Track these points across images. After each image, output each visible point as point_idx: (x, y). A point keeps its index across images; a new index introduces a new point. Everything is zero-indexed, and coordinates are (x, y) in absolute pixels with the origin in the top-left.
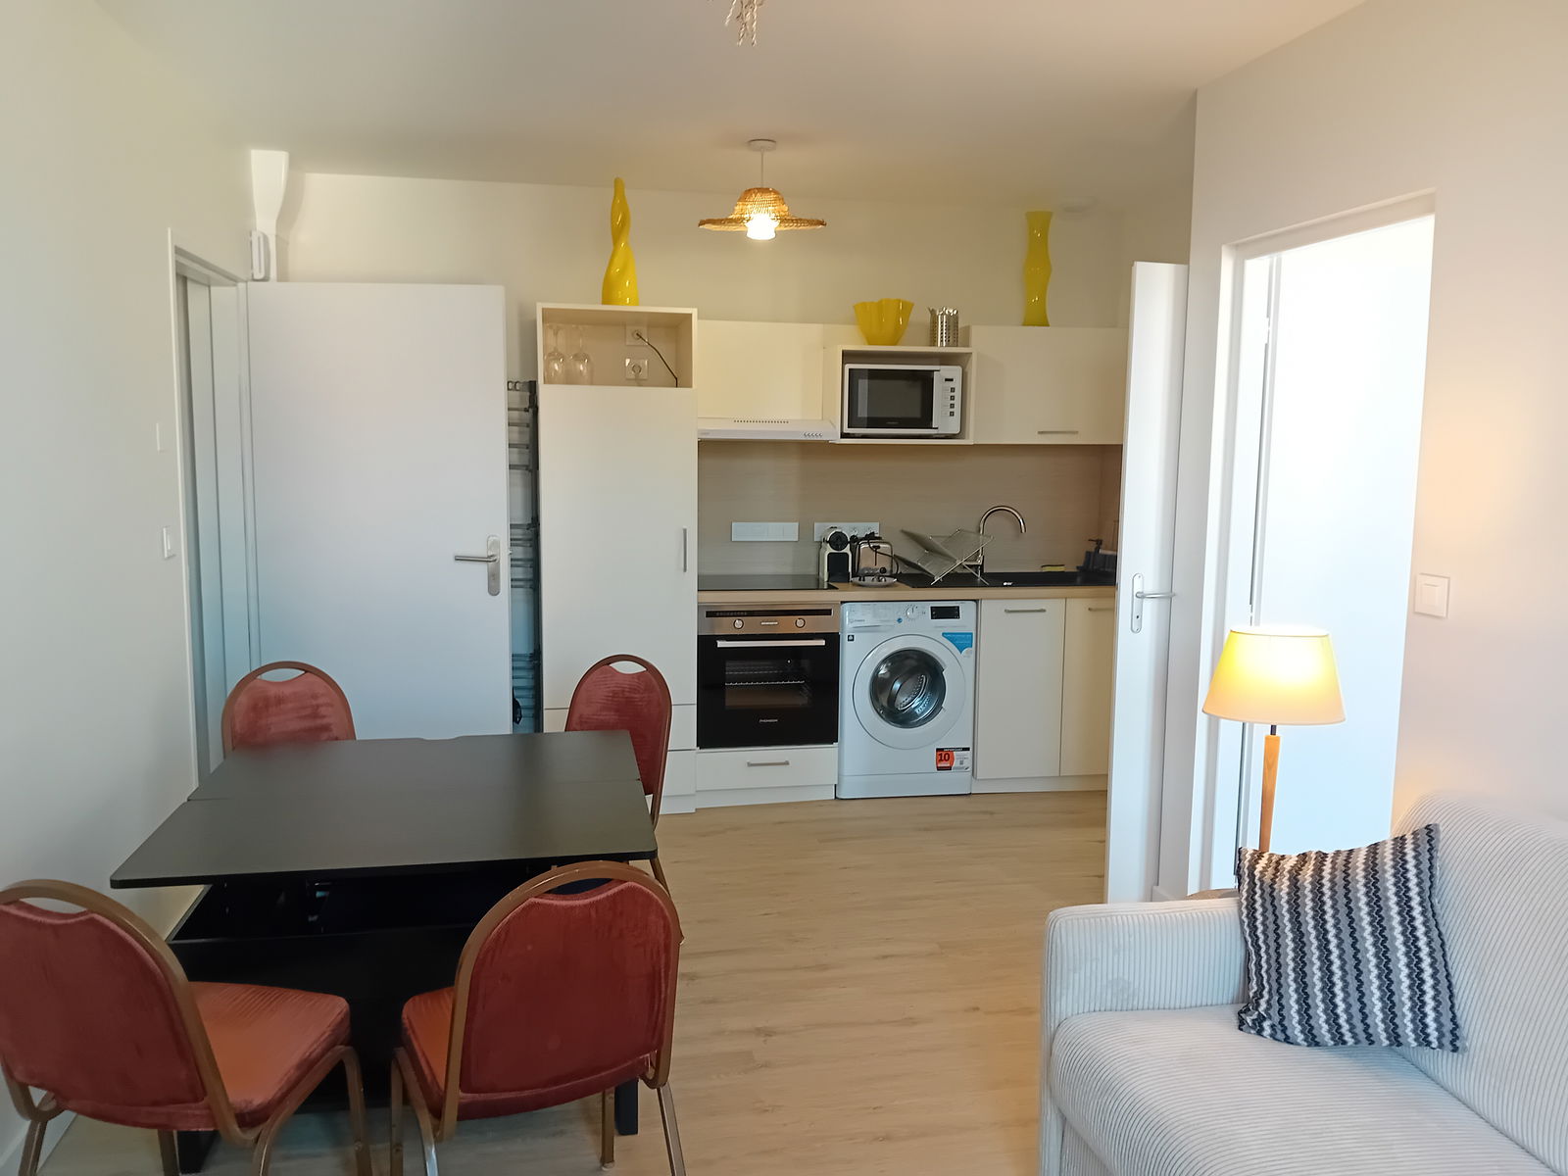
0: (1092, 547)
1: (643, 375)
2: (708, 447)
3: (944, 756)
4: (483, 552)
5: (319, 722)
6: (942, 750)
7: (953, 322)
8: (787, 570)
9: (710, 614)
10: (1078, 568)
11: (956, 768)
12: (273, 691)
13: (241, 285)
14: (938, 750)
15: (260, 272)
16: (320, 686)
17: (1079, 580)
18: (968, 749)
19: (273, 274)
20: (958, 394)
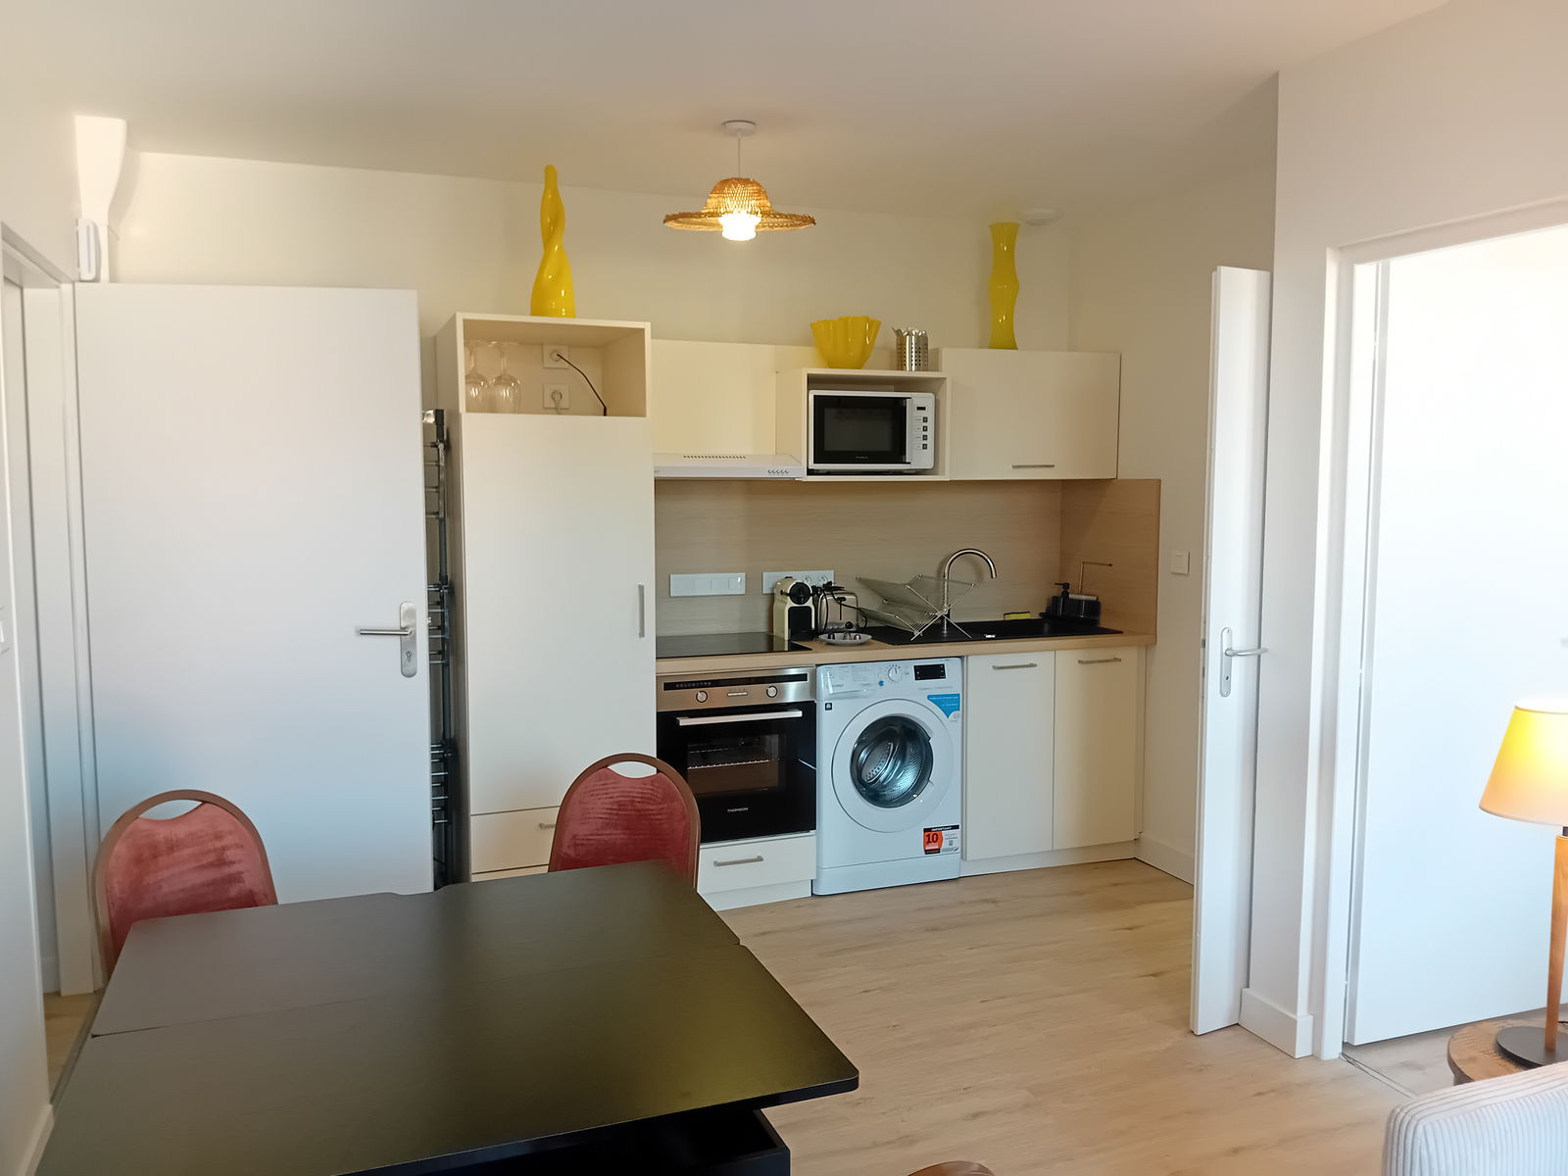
0: (1057, 591)
1: (564, 403)
2: (665, 487)
3: (932, 836)
4: (394, 624)
5: (227, 870)
6: (929, 830)
7: (922, 344)
8: (733, 628)
9: (669, 686)
10: (1041, 614)
11: (947, 850)
12: (162, 833)
13: (66, 288)
14: (926, 830)
15: (90, 270)
16: (225, 822)
17: (1046, 628)
18: (956, 827)
19: (105, 275)
20: (930, 424)
